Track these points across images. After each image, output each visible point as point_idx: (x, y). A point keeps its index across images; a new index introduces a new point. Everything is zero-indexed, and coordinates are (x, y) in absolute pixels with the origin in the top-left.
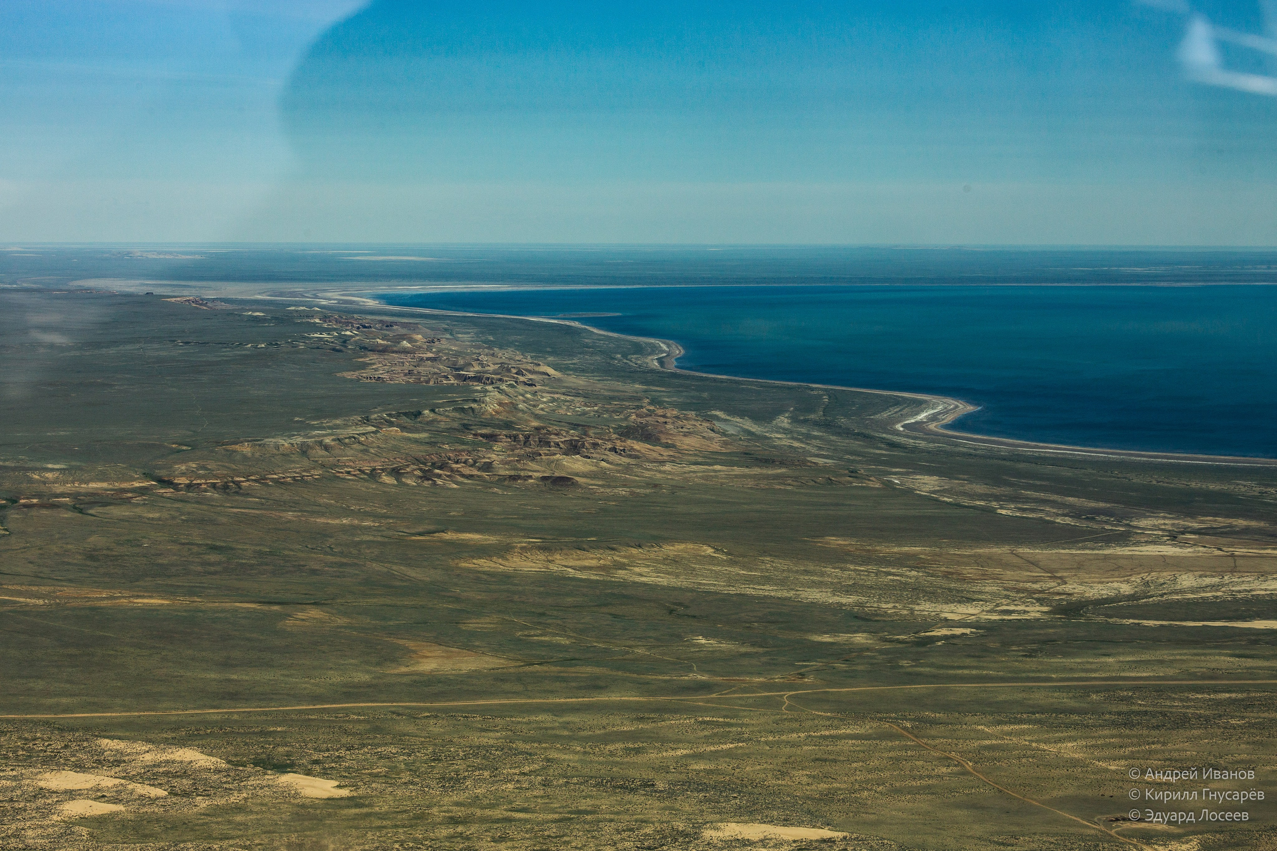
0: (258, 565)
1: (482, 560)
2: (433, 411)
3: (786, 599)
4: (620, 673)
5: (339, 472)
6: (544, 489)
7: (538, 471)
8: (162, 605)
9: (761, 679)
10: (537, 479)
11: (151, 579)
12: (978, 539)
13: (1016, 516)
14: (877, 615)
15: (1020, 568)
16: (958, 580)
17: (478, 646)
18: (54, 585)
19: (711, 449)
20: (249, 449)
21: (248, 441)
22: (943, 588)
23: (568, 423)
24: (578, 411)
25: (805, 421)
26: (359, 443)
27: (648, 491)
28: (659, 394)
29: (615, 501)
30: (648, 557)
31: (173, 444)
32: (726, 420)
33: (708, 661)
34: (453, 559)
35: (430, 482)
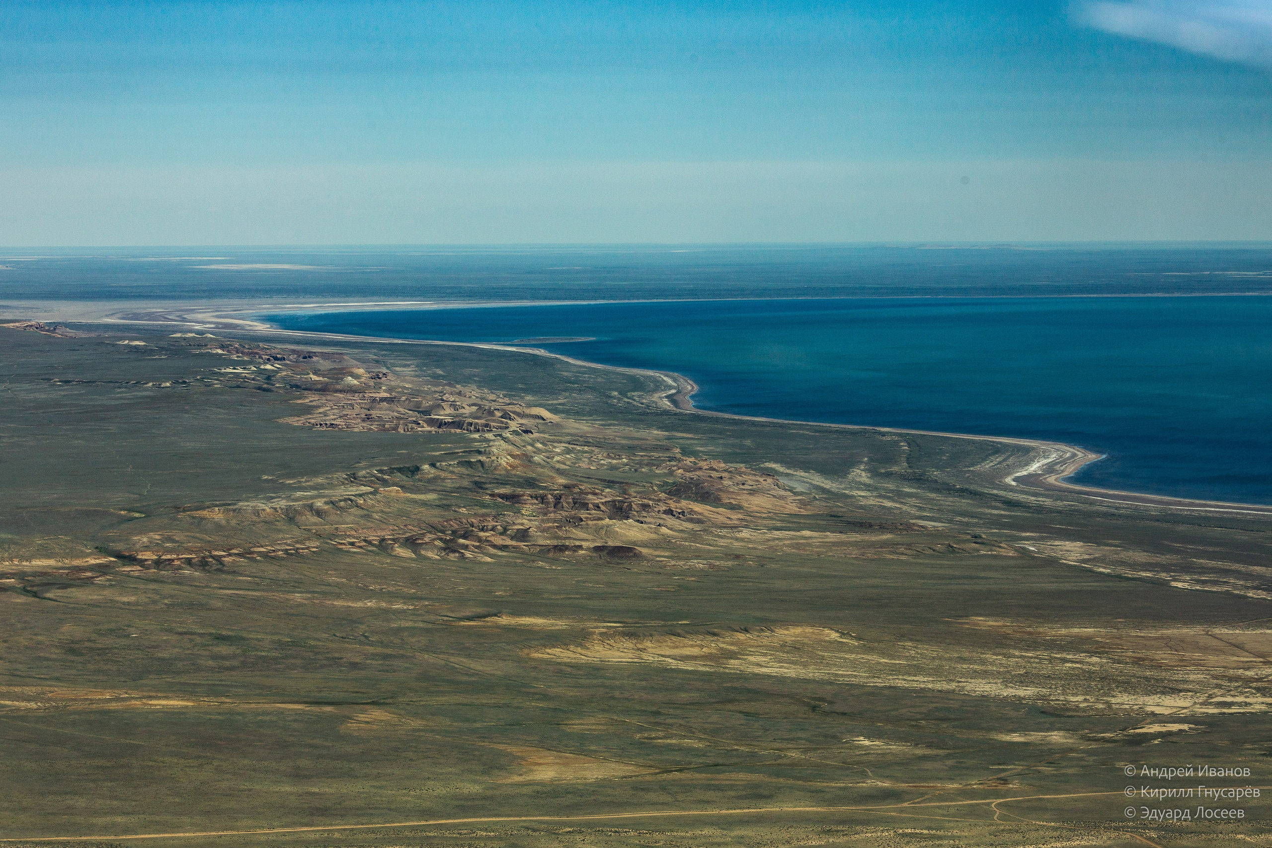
0: (283, 658)
1: (556, 649)
2: (433, 465)
3: (948, 692)
4: (781, 780)
5: (341, 544)
6: (600, 562)
7: (587, 540)
8: (187, 707)
9: (955, 786)
10: (588, 549)
11: (156, 677)
12: (1161, 618)
13: (1197, 590)
14: (1068, 710)
15: (1223, 652)
16: (1152, 667)
17: (595, 751)
18: (39, 685)
19: (787, 511)
20: (221, 516)
21: (217, 506)
22: (1138, 677)
23: (599, 479)
24: (604, 465)
25: (888, 475)
26: (357, 506)
27: (730, 563)
28: (688, 442)
29: (693, 576)
30: (761, 644)
31: (121, 510)
32: (788, 475)
33: (882, 766)
34: (521, 649)
35: (457, 555)
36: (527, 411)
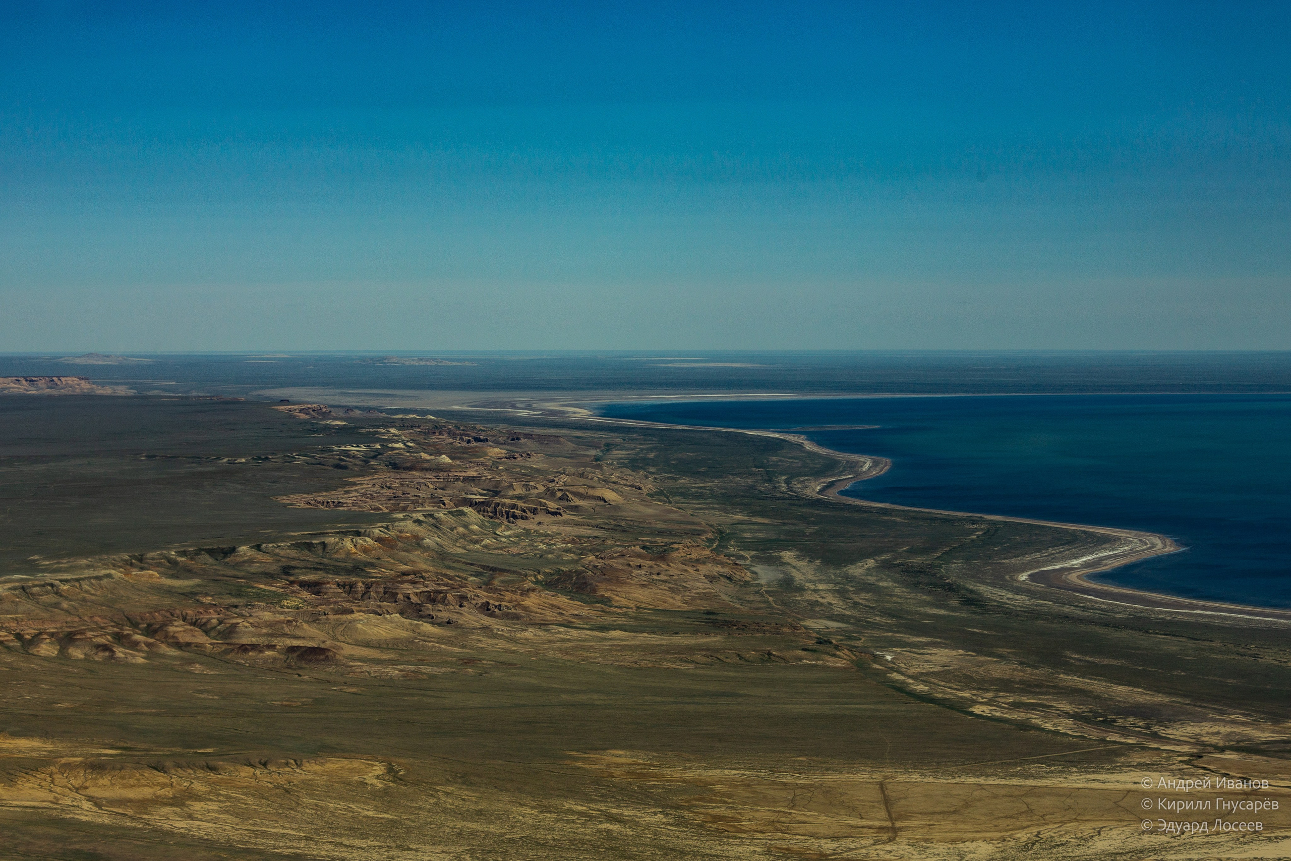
2: (256, 547)
10: (281, 650)
23: (482, 566)
35: (107, 654)
36: (591, 492)
